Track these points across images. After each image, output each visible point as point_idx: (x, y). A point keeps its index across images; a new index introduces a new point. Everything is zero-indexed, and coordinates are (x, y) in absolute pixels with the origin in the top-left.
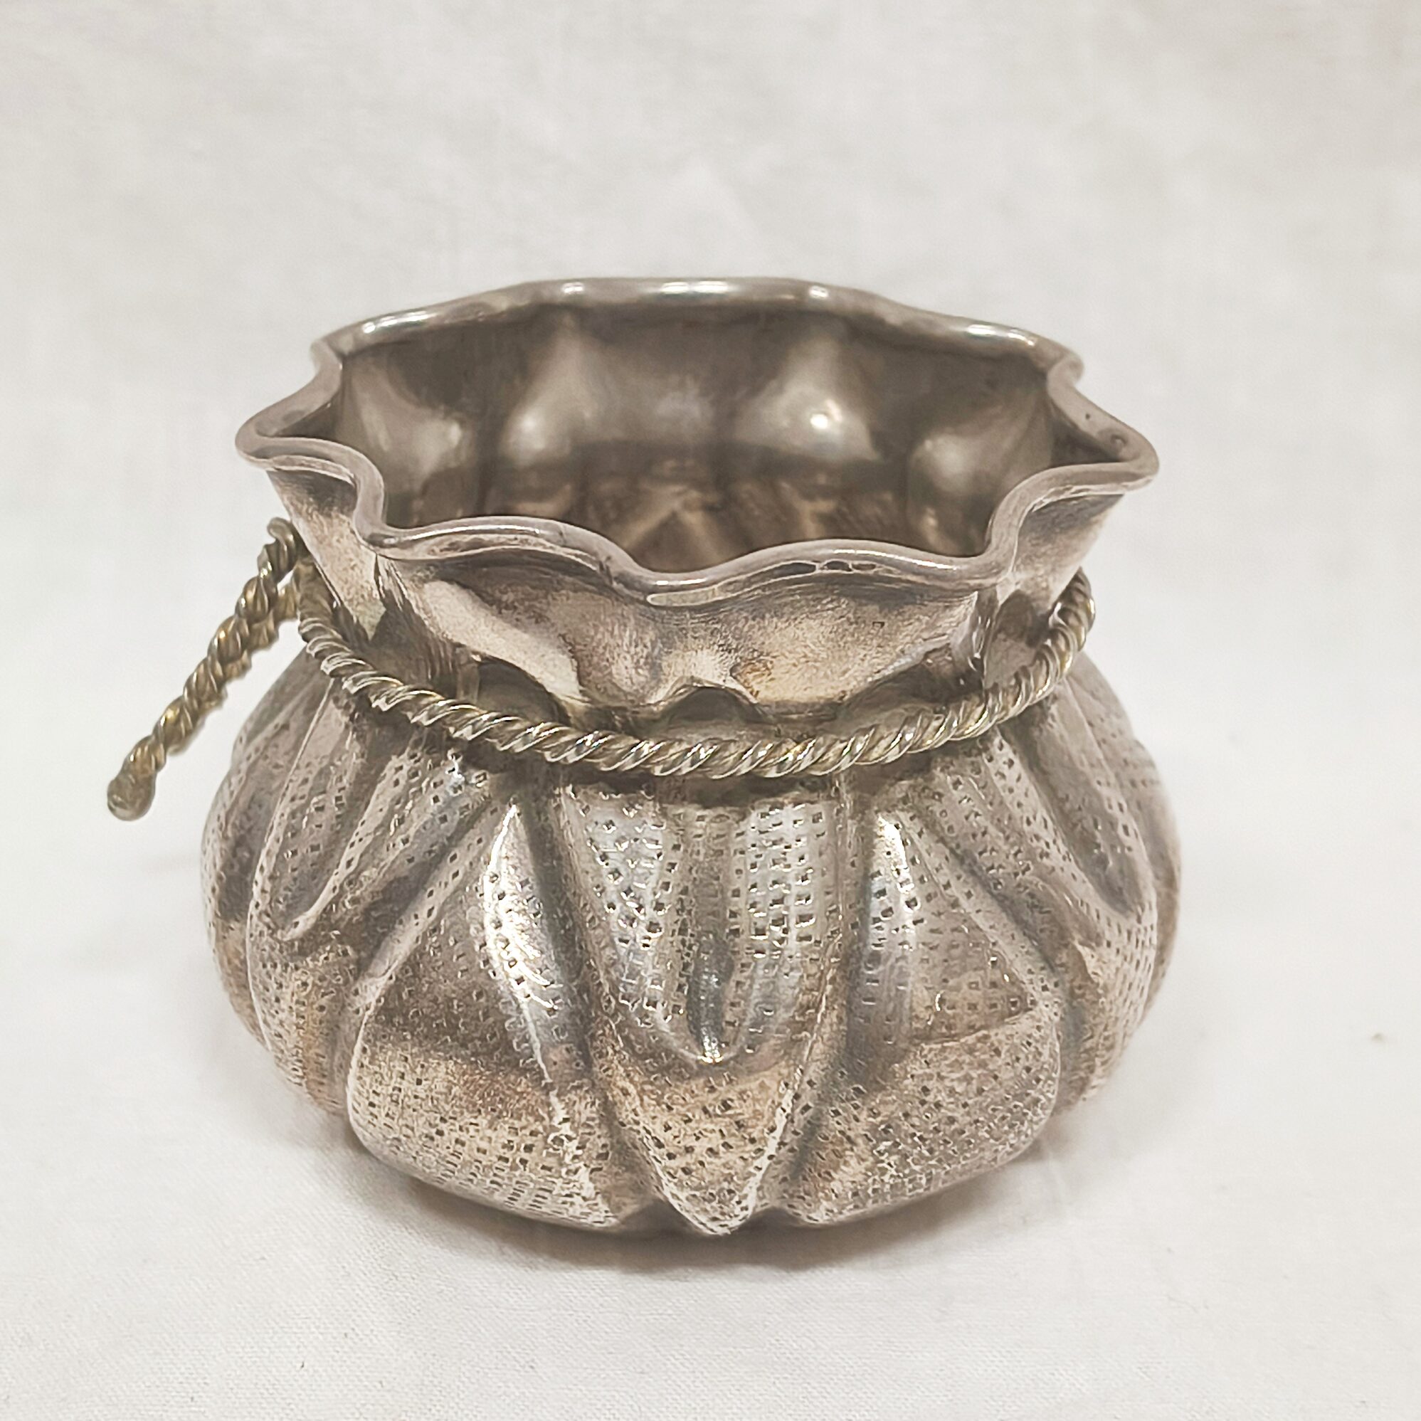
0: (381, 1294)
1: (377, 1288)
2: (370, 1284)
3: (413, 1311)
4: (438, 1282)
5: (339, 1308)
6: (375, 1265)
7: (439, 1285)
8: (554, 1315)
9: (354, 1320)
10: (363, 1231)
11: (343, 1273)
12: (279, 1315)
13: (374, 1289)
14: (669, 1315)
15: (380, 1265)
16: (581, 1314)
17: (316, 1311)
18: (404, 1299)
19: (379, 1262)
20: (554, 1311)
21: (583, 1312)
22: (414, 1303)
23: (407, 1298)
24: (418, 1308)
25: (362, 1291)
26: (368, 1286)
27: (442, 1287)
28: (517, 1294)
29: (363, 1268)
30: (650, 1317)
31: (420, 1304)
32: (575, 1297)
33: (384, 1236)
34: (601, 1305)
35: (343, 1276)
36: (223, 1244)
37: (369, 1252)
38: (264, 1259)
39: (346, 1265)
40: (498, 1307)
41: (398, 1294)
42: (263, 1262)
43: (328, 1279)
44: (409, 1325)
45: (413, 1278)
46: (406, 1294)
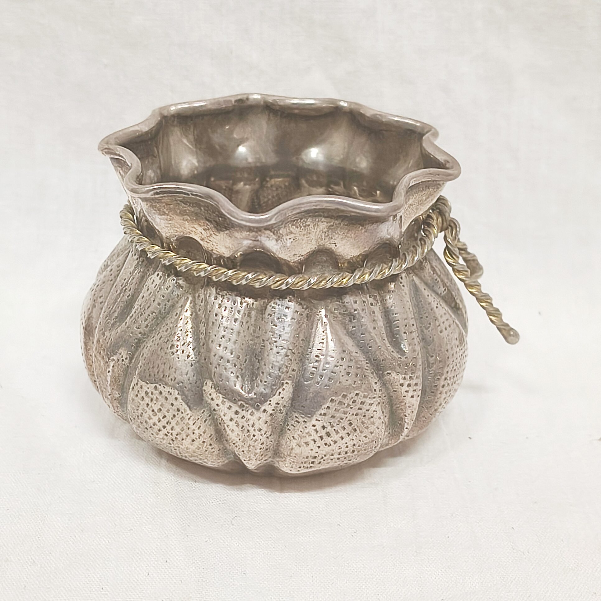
0: (181, 543)
1: (179, 541)
2: (176, 539)
3: (195, 550)
5: (163, 550)
7: (206, 538)
9: (170, 555)
10: (173, 517)
11: (165, 535)
12: (138, 554)
16: (265, 551)
17: (154, 552)
18: (190, 545)
19: (180, 530)
20: (254, 550)
21: (267, 550)
22: (195, 547)
23: (192, 544)
25: (173, 542)
29: (173, 533)
31: (197, 547)
32: (263, 544)
33: (182, 518)
35: (165, 537)
36: (115, 524)
37: (176, 526)
38: (132, 530)
39: (166, 532)
40: (230, 548)
41: (188, 543)
42: (132, 531)
43: (159, 538)
44: (193, 556)
45: (195, 536)
46: (192, 543)
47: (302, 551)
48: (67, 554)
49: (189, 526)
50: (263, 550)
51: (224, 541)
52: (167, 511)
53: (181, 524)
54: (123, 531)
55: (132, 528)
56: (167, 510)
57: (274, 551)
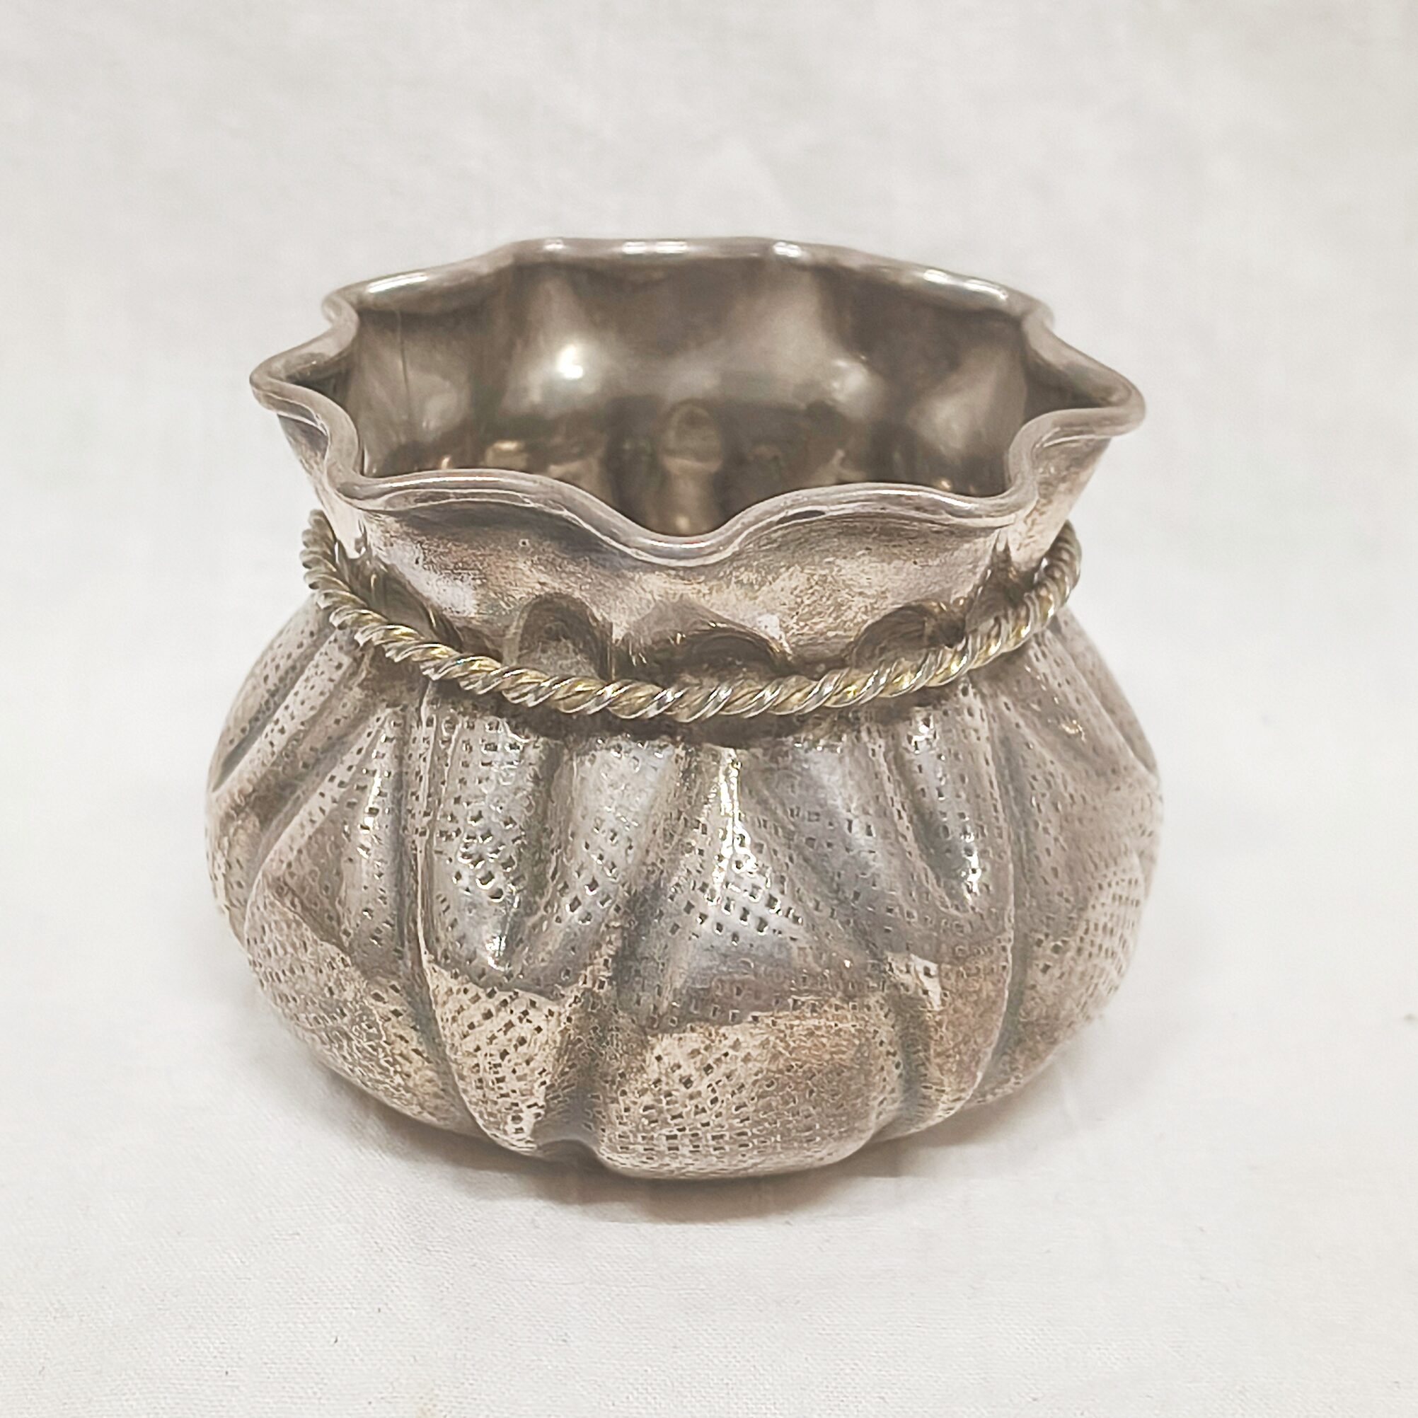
0: (414, 1268)
1: (410, 1263)
2: (403, 1259)
3: (446, 1284)
4: (471, 1255)
5: (372, 1283)
6: (408, 1240)
7: (472, 1258)
8: (587, 1288)
9: (387, 1296)
10: (395, 1206)
11: (376, 1249)
12: (313, 1291)
13: (406, 1264)
14: (702, 1290)
15: (412, 1240)
16: (614, 1288)
17: (349, 1286)
18: (436, 1273)
19: (412, 1237)
20: (587, 1284)
21: (617, 1286)
22: (447, 1277)
23: (439, 1271)
24: (451, 1281)
25: (395, 1266)
26: (401, 1261)
27: (475, 1260)
28: (549, 1267)
29: (396, 1244)
30: (682, 1292)
31: (453, 1278)
32: (608, 1271)
33: (417, 1210)
34: (634, 1279)
35: (376, 1252)
36: (257, 1218)
37: (402, 1227)
38: (298, 1234)
39: (379, 1241)
40: (531, 1281)
41: (431, 1268)
42: (297, 1237)
43: (362, 1255)
44: (442, 1300)
45: (446, 1252)
46: (439, 1268)
47: (703, 1287)
48: (143, 1289)
49: (432, 1228)
50: (608, 1285)
51: (515, 1264)
52: (381, 1191)
53: (416, 1222)
54: (277, 1236)
55: (299, 1230)
56: (382, 1189)
57: (633, 1287)
